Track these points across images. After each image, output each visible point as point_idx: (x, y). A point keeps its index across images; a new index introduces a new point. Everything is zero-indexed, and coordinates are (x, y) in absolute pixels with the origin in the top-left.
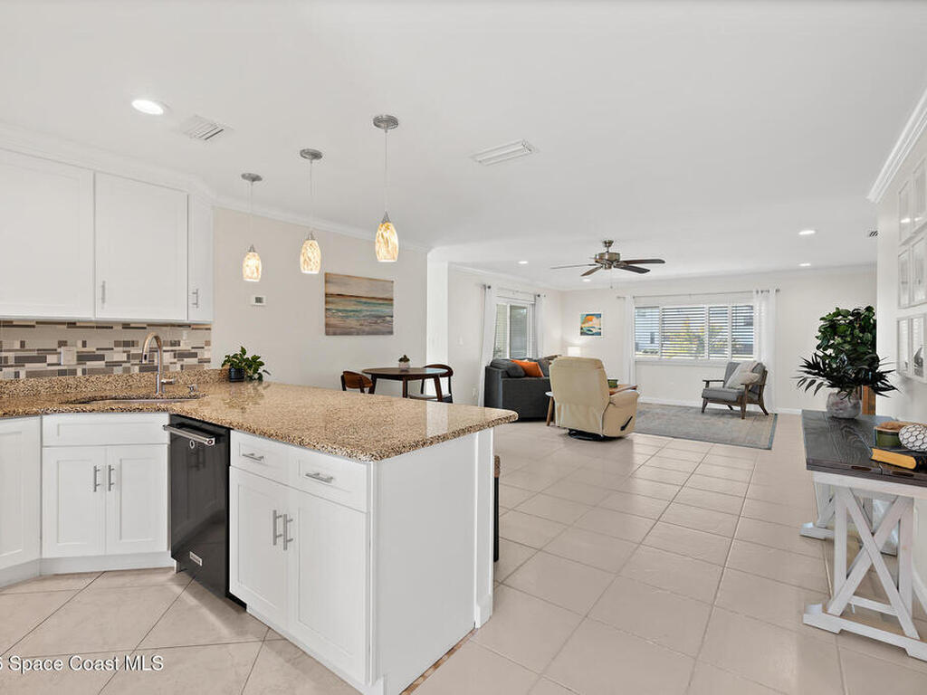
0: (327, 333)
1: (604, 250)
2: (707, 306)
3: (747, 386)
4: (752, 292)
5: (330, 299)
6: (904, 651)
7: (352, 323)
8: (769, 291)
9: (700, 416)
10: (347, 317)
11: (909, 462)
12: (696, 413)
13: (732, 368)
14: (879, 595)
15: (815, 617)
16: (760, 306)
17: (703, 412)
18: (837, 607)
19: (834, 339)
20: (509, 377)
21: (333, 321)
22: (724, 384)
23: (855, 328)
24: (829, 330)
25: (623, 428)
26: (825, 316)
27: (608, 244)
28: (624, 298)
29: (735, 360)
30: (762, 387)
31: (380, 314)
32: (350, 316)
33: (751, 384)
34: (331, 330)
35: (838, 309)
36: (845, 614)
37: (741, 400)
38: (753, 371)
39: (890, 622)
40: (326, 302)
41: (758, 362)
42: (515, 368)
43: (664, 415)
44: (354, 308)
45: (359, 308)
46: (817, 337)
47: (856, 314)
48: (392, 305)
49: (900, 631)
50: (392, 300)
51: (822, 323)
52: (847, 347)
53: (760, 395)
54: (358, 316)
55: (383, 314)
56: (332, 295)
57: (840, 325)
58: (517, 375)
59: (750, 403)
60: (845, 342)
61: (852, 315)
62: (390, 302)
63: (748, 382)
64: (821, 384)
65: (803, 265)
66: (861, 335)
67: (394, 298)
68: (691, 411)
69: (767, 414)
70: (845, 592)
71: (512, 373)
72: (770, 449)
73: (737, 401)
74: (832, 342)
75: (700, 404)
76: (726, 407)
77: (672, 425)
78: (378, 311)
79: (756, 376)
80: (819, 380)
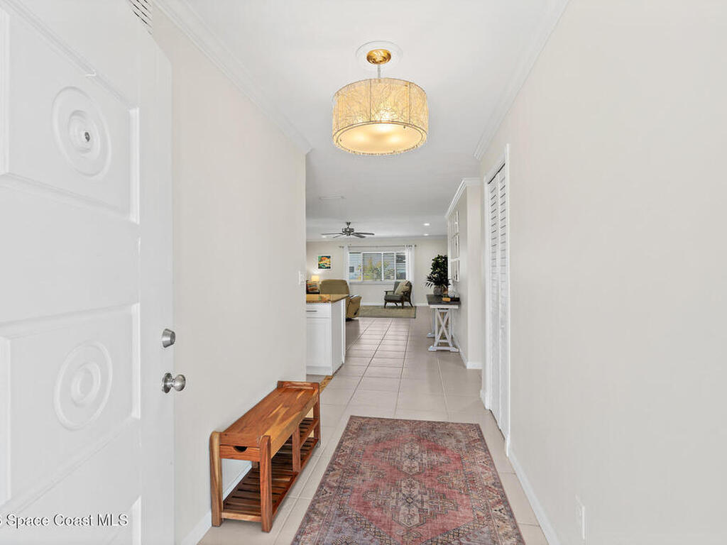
1: (346, 226)
2: (382, 253)
4: (405, 246)
6: (449, 351)
8: (412, 245)
9: (384, 309)
11: (449, 300)
12: (383, 307)
13: (397, 284)
14: (445, 338)
15: (431, 348)
16: (408, 254)
17: (385, 307)
18: (436, 344)
22: (394, 293)
25: (355, 314)
26: (434, 258)
27: (348, 224)
28: (343, 247)
29: (399, 281)
30: (410, 293)
33: (405, 292)
36: (438, 346)
37: (402, 300)
38: (406, 286)
39: (447, 345)
41: (408, 281)
46: (431, 269)
49: (449, 346)
51: (433, 261)
53: (409, 297)
59: (405, 302)
64: (432, 285)
68: (380, 307)
69: (412, 306)
70: (438, 340)
72: (415, 318)
73: (400, 300)
75: (383, 304)
76: (394, 304)
77: (374, 313)
79: (407, 288)
80: (432, 283)
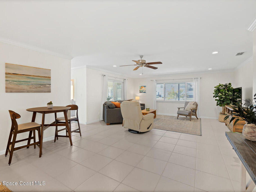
0: (6, 92)
1: (140, 59)
3: (192, 110)
4: (193, 78)
5: (8, 75)
7: (24, 87)
8: (198, 78)
9: (176, 120)
10: (20, 84)
12: (175, 119)
13: (186, 103)
16: (195, 83)
17: (178, 118)
19: (219, 94)
20: (109, 108)
21: (10, 86)
22: (184, 109)
23: (225, 90)
24: (217, 91)
25: (148, 128)
26: (216, 86)
27: (141, 57)
28: (153, 80)
29: (188, 101)
30: (196, 110)
31: (43, 83)
32: (23, 84)
33: (193, 109)
34: (8, 90)
35: (220, 84)
37: (190, 115)
38: (193, 104)
40: (6, 77)
41: (195, 101)
42: (111, 105)
43: (165, 120)
44: (26, 80)
45: (29, 80)
46: (213, 93)
47: (226, 86)
48: (50, 80)
50: (50, 77)
51: (215, 88)
52: (223, 97)
53: (196, 112)
54: (28, 84)
55: (44, 84)
56: (9, 74)
57: (221, 89)
58: (112, 107)
59: (192, 115)
60: (223, 95)
61: (224, 86)
62: (49, 78)
63: (192, 109)
64: (238, 120)
65: (209, 69)
66: (228, 93)
67: (51, 77)
68: (174, 118)
69: (198, 119)
71: (110, 107)
72: (201, 135)
73: (188, 115)
74: (218, 95)
75: (177, 116)
76: (185, 117)
78: (41, 82)
79: (194, 107)
